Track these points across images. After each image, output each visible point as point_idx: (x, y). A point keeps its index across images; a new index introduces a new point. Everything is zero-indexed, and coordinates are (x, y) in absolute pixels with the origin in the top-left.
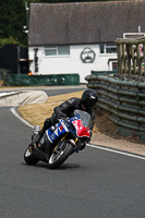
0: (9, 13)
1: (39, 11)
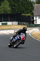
0: (28, 7)
1: (37, 6)
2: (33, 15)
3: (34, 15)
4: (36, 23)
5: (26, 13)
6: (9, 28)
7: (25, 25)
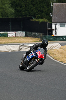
0: (43, 8)
1: (57, 7)
2: (51, 22)
3: (53, 21)
4: (56, 34)
5: (39, 17)
6: (10, 41)
7: (38, 38)
